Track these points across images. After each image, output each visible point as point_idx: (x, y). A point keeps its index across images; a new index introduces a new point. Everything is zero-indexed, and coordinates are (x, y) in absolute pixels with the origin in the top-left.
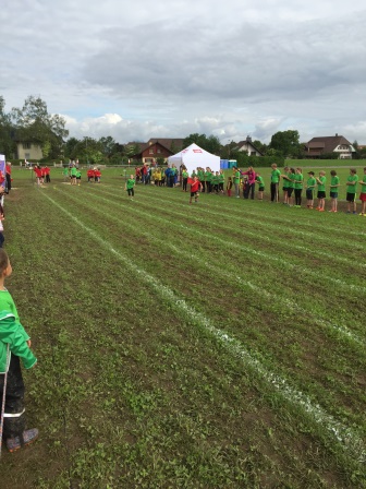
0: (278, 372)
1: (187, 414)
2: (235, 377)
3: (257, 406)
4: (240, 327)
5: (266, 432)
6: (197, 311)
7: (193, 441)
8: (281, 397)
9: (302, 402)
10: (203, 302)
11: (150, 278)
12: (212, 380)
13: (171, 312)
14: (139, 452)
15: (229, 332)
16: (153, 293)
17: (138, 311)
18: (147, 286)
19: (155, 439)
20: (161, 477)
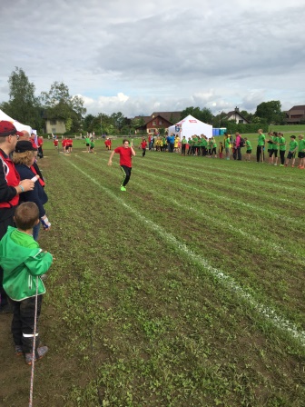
0: (268, 304)
1: (190, 337)
2: (230, 307)
3: (250, 332)
4: (233, 266)
5: (258, 353)
6: (197, 254)
7: (196, 359)
8: (271, 325)
9: (289, 329)
10: (202, 246)
11: (156, 227)
12: (211, 310)
13: (174, 254)
14: (152, 367)
15: (225, 271)
16: (160, 239)
17: (147, 254)
18: (154, 233)
19: (165, 356)
20: (171, 387)
